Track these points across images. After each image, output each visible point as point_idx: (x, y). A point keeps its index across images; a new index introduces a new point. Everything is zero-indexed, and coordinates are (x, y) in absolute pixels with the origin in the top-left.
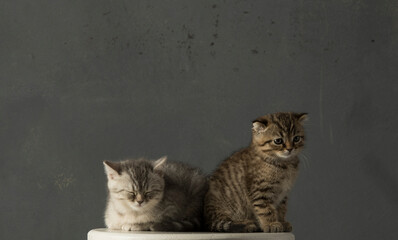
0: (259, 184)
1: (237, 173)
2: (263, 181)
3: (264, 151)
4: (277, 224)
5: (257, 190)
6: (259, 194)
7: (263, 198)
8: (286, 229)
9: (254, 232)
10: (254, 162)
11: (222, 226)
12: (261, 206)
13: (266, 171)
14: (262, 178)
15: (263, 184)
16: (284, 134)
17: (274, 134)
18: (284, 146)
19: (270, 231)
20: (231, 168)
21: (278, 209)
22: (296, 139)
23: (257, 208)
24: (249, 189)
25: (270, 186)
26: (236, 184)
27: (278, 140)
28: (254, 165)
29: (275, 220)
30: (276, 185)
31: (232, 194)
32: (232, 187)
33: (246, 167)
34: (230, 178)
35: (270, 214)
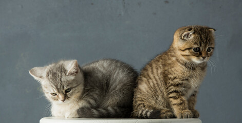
0: (172, 80)
1: (157, 69)
2: (175, 78)
3: (183, 55)
4: (187, 112)
5: (172, 85)
6: (173, 88)
7: (175, 91)
8: (195, 115)
9: (171, 118)
10: (170, 62)
11: (146, 114)
12: (174, 98)
13: (178, 71)
14: (175, 76)
15: (176, 80)
16: (202, 45)
17: (196, 43)
18: (201, 54)
19: (182, 118)
20: (154, 65)
21: (189, 101)
22: (209, 50)
23: (171, 99)
24: (166, 83)
25: (181, 82)
26: (157, 77)
27: (196, 49)
28: (169, 64)
29: (185, 109)
30: (184, 82)
31: (154, 85)
32: (154, 80)
33: (164, 65)
34: (153, 73)
35: (181, 104)
